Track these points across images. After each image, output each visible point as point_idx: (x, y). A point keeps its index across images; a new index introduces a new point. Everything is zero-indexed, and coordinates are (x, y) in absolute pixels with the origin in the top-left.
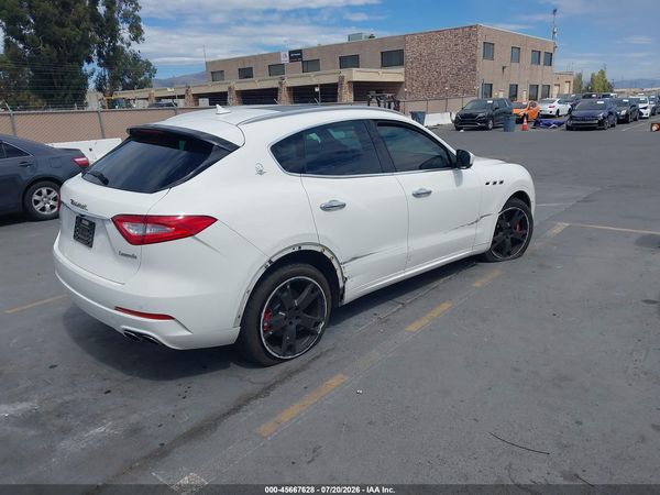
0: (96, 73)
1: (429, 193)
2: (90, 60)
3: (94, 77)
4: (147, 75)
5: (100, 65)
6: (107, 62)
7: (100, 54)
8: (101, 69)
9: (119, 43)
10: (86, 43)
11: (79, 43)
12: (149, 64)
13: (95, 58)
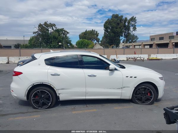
0: (123, 39)
1: (95, 76)
2: (122, 36)
3: (122, 40)
4: (136, 39)
5: (124, 37)
6: (126, 36)
7: (125, 35)
8: (124, 38)
9: (130, 32)
10: (121, 32)
11: (120, 32)
12: (137, 37)
13: (123, 36)
